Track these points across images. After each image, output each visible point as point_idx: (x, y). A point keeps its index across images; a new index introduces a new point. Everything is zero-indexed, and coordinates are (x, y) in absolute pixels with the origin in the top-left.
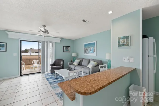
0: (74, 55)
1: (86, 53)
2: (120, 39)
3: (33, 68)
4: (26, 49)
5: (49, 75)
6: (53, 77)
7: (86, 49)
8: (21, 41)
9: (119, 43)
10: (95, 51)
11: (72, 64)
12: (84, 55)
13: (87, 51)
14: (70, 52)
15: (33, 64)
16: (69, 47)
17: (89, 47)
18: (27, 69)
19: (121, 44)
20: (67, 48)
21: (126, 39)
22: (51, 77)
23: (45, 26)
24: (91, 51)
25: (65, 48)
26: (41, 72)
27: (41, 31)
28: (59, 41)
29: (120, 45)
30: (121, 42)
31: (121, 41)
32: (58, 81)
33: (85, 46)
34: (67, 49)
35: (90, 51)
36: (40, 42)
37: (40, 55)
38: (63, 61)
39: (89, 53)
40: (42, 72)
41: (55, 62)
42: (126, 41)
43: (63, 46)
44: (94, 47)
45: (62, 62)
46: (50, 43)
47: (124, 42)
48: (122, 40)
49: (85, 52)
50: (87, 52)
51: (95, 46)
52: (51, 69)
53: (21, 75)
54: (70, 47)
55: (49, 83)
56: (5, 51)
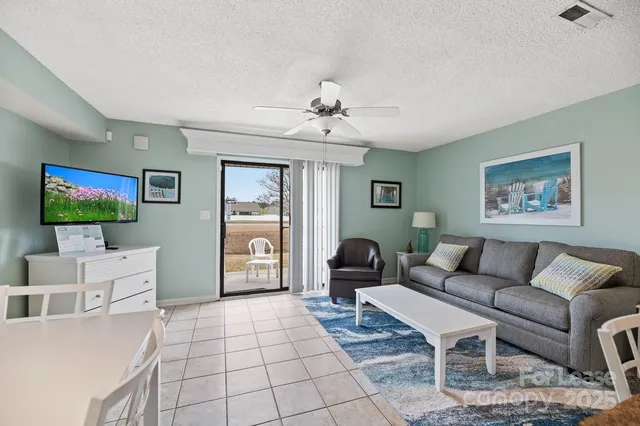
0: (422, 220)
1: (495, 212)
5: (323, 304)
6: (344, 315)
7: (495, 189)
8: (224, 163)
11: (423, 263)
12: (483, 220)
13: (506, 201)
14: (400, 207)
15: (251, 252)
16: (398, 186)
17: (518, 181)
20: (388, 191)
22: (334, 315)
24: (535, 203)
25: (378, 188)
26: (287, 289)
28: (356, 158)
32: (376, 341)
33: (487, 176)
34: (390, 194)
35: (531, 198)
36: (287, 166)
38: (376, 245)
39: (521, 208)
40: (291, 289)
41: (341, 251)
43: (373, 182)
44: (560, 180)
45: (372, 253)
46: (321, 169)
49: (492, 204)
50: (505, 206)
51: (568, 173)
52: (332, 279)
53: (222, 295)
54: (400, 184)
55: (343, 346)
56: (176, 200)
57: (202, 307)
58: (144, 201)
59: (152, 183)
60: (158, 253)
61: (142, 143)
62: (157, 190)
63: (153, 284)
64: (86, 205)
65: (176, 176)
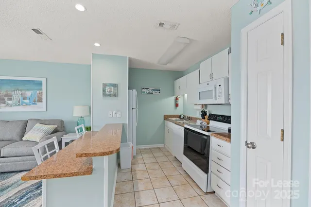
1: (3, 105)
2: (105, 85)
7: (3, 92)
9: (104, 91)
10: (40, 100)
13: (10, 99)
17: (18, 90)
19: (107, 93)
21: (113, 88)
29: (105, 94)
30: (106, 91)
31: (107, 89)
42: (113, 90)
47: (110, 91)
48: (108, 87)
49: (1, 101)
50: (10, 102)
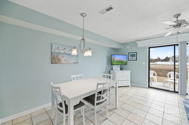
3: (169, 82)
4: (167, 57)
8: (149, 48)
15: (168, 77)
18: (160, 82)
23: (177, 16)
26: (178, 92)
27: (170, 27)
37: (177, 65)
53: (149, 87)
56: (136, 59)
57: (142, 88)
58: (129, 60)
59: (130, 56)
60: (131, 72)
61: (128, 47)
62: (131, 57)
63: (129, 79)
64: (117, 61)
65: (136, 53)
